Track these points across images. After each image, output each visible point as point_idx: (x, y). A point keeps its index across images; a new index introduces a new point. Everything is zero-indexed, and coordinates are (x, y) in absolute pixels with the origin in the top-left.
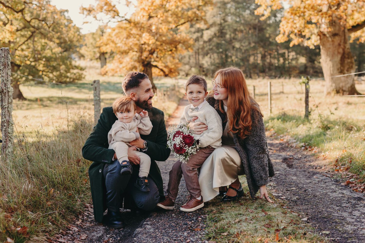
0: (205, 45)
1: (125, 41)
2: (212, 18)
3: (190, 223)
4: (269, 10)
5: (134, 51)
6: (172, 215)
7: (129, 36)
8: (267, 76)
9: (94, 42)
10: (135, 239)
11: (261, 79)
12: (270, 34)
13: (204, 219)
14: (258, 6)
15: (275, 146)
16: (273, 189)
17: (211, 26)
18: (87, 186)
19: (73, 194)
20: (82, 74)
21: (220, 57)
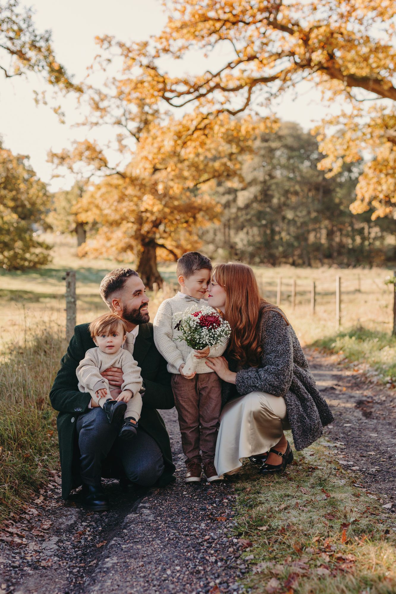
0: (240, 214)
1: (116, 207)
2: (252, 172)
3: (210, 508)
4: (340, 162)
5: (128, 222)
6: (182, 494)
7: (122, 199)
8: (336, 264)
9: (67, 206)
10: (125, 531)
11: (325, 268)
12: (340, 199)
13: (232, 502)
14: (323, 157)
15: (345, 380)
16: (339, 453)
17: (250, 184)
18: (53, 441)
19: (31, 455)
20: (48, 255)
21: (262, 232)
